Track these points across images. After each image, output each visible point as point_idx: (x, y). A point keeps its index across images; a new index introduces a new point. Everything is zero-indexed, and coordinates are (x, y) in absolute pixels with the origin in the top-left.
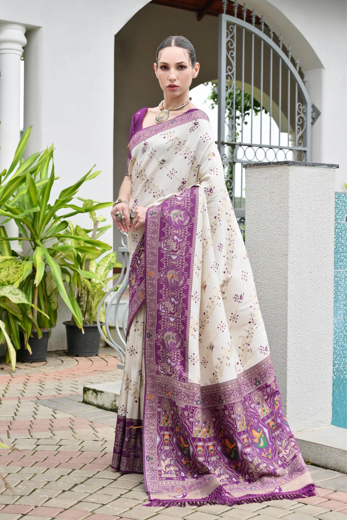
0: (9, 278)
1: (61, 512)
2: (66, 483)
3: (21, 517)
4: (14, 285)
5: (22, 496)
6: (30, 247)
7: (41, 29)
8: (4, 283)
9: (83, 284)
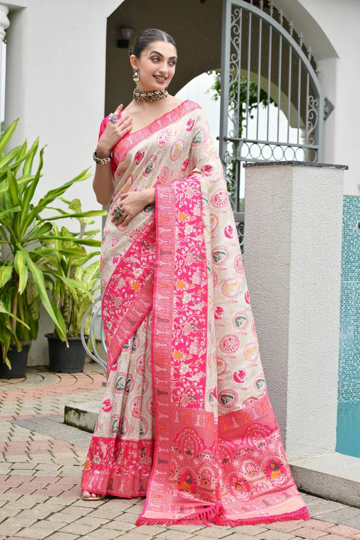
2: (41, 512)
6: (10, 251)
7: (26, 9)
9: (67, 293)
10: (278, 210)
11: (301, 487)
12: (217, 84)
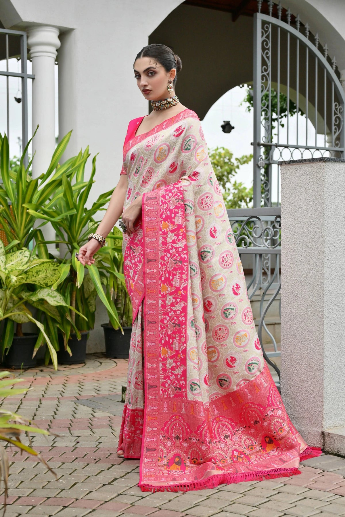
0: (47, 280)
1: (101, 505)
2: (106, 477)
3: (63, 509)
4: (52, 288)
5: (63, 490)
6: (68, 250)
7: (75, 30)
8: (42, 286)
9: (120, 286)
10: (312, 203)
11: (338, 452)
12: (249, 97)
